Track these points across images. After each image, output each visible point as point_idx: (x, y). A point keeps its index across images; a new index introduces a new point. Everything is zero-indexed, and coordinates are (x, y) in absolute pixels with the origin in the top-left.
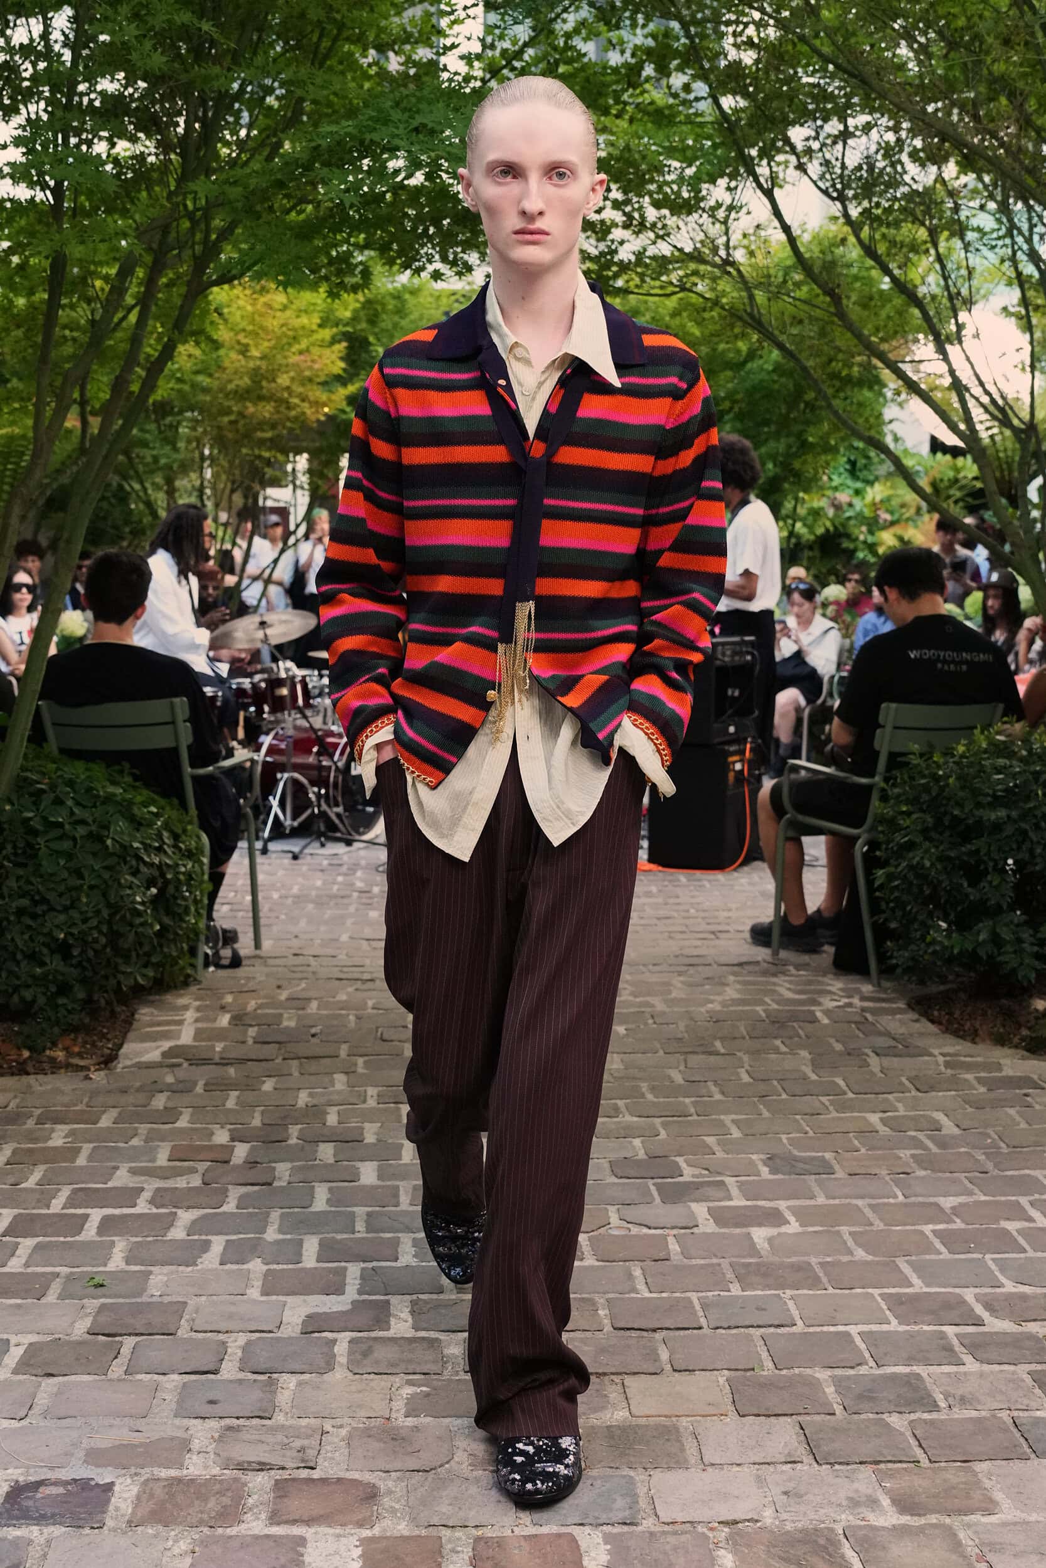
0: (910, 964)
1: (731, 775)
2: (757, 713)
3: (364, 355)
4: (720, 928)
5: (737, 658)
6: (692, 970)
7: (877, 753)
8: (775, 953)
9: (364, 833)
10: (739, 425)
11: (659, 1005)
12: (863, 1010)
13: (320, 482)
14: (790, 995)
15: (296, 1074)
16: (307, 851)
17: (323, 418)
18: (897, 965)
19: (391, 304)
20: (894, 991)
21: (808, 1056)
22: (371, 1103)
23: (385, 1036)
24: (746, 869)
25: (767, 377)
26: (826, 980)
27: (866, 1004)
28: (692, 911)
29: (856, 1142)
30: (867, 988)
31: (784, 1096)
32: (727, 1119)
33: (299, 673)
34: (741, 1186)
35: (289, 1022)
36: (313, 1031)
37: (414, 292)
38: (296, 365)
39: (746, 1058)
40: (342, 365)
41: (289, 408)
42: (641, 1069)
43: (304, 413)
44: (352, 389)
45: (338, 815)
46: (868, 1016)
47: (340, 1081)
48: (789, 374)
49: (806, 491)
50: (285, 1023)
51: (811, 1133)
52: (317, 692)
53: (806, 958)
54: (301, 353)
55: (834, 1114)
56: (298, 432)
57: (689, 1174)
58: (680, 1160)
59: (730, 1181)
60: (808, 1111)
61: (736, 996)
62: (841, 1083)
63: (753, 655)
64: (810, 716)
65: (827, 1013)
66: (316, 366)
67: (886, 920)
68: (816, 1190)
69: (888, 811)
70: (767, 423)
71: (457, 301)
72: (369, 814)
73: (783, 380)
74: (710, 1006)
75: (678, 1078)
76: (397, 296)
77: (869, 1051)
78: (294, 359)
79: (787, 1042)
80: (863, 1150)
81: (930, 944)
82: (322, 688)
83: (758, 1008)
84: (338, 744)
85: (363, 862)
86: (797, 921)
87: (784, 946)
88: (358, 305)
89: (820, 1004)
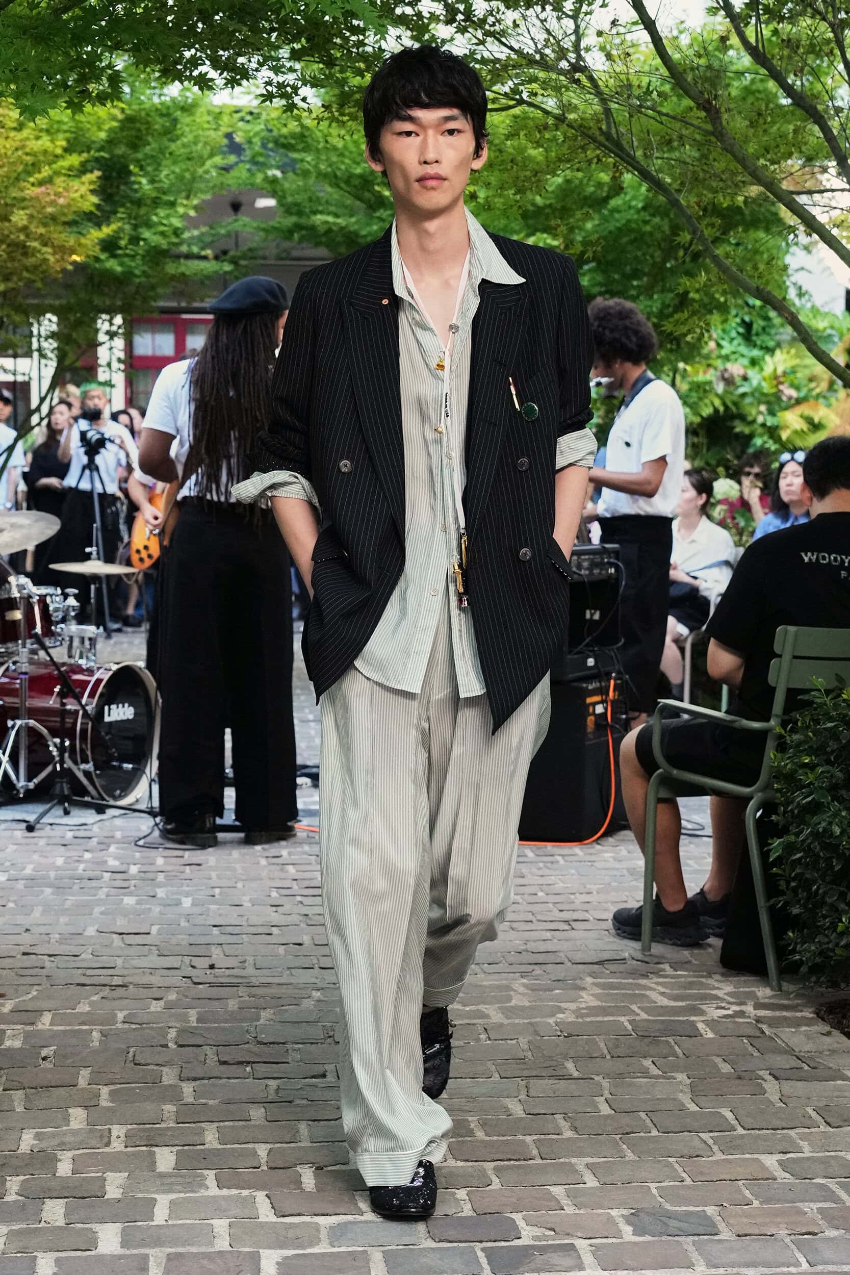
0: (818, 960)
1: (591, 719)
2: (623, 640)
3: (122, 187)
4: (576, 916)
5: (596, 571)
6: (538, 971)
7: (773, 690)
8: (646, 949)
9: (121, 797)
10: (599, 278)
11: (496, 1016)
12: (758, 1020)
13: (67, 348)
14: (665, 1002)
15: (20, 1109)
16: (46, 820)
17: (70, 267)
18: (801, 963)
19: (159, 123)
20: (798, 996)
21: (688, 1081)
22: (117, 1146)
23: (139, 1059)
24: (610, 840)
25: (636, 217)
26: (710, 981)
27: (762, 1013)
28: (540, 894)
29: (747, 1193)
30: (764, 993)
31: (654, 1133)
32: (580, 1163)
33: (37, 591)
34: (596, 1251)
35: (13, 1042)
36: (44, 1052)
37: (188, 108)
38: (37, 199)
39: (605, 1084)
40: (95, 199)
41: (25, 254)
42: (473, 1099)
43: (45, 260)
44: (107, 231)
45: (87, 774)
46: (764, 1027)
47: (78, 1118)
48: (665, 214)
49: (686, 361)
50: (8, 1043)
51: (688, 1181)
52: (60, 615)
53: (686, 953)
54: (41, 183)
55: (719, 1156)
56: (39, 285)
57: (528, 1235)
58: (518, 1217)
59: (582, 1245)
60: (686, 1152)
61: (595, 1003)
62: (729, 1115)
63: (617, 568)
64: (693, 645)
65: (709, 1023)
66: (61, 201)
67: (787, 904)
68: (695, 1256)
69: (788, 765)
70: (636, 274)
71: (242, 119)
72: (127, 772)
73: (657, 220)
74: (561, 1016)
75: (518, 1110)
76: (165, 112)
77: (764, 1074)
78: (31, 192)
79: (659, 1061)
80: (756, 1203)
81: (842, 934)
82: (67, 610)
83: (622, 1019)
84: (89, 682)
85: (118, 835)
86: (673, 906)
87: (655, 937)
88: (115, 124)
89: (703, 1013)
